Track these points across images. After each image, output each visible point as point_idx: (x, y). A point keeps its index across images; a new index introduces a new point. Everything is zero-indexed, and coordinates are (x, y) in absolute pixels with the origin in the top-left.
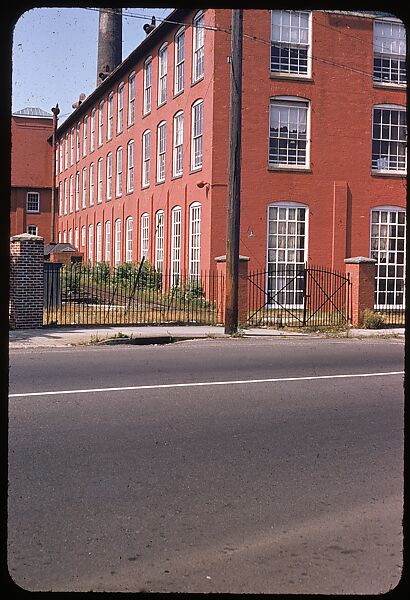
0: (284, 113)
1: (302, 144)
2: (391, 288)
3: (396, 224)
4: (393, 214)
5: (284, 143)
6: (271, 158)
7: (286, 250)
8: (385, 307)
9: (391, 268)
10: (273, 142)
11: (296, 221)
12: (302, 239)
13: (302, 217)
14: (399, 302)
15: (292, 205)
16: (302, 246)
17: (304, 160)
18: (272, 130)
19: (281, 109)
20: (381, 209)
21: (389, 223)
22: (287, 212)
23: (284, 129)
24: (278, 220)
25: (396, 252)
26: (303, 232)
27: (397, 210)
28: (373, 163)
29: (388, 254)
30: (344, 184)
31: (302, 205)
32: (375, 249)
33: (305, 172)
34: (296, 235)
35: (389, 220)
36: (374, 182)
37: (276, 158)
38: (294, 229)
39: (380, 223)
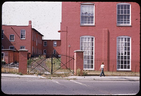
0: (86, 8)
1: (92, 17)
2: (125, 63)
4: (126, 39)
5: (86, 17)
6: (82, 22)
7: (87, 51)
8: (123, 69)
9: (125, 57)
10: (82, 17)
11: (90, 42)
12: (93, 48)
13: (93, 41)
14: (129, 68)
15: (89, 36)
16: (93, 50)
17: (93, 22)
18: (82, 13)
20: (121, 37)
22: (87, 39)
23: (87, 13)
24: (84, 42)
25: (127, 51)
26: (93, 45)
27: (127, 37)
28: (118, 22)
29: (124, 52)
30: (107, 29)
31: (92, 36)
32: (119, 50)
33: (93, 26)
34: (90, 46)
35: (124, 41)
36: (117, 28)
37: (83, 22)
38: (90, 44)
39: (121, 42)
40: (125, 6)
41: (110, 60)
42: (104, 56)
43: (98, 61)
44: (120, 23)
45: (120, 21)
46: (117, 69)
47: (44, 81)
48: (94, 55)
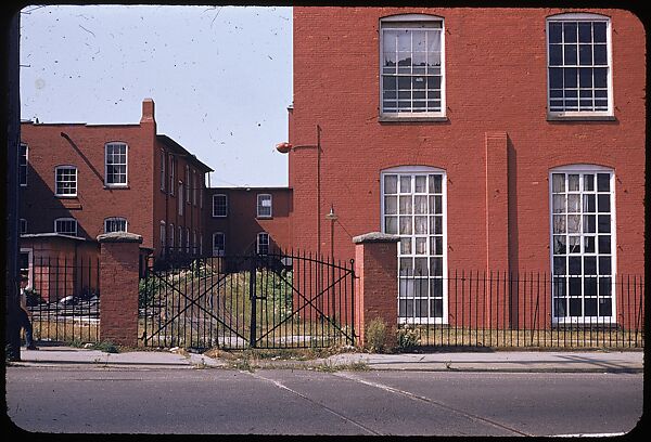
0: (405, 38)
1: (436, 82)
3: (595, 192)
4: (590, 178)
5: (405, 81)
6: (386, 105)
7: (414, 236)
8: (582, 319)
9: (590, 261)
10: (389, 82)
11: (427, 193)
12: (439, 220)
13: (439, 189)
14: (606, 311)
15: (420, 170)
16: (439, 230)
17: (439, 104)
18: (389, 64)
19: (399, 34)
20: (567, 170)
21: (582, 191)
22: (413, 181)
23: (406, 62)
24: (399, 194)
25: (596, 235)
26: (439, 210)
27: (595, 170)
28: (552, 103)
29: (582, 239)
30: (502, 135)
31: (436, 170)
32: (560, 232)
33: (438, 122)
34: (428, 215)
35: (581, 187)
36: (550, 129)
37: (394, 104)
38: (425, 205)
39: (567, 192)
40: (585, 26)
41: (521, 279)
42: (493, 260)
43: (467, 283)
44: (564, 107)
45: (564, 99)
46: (555, 320)
47: (216, 377)
48: (445, 256)
